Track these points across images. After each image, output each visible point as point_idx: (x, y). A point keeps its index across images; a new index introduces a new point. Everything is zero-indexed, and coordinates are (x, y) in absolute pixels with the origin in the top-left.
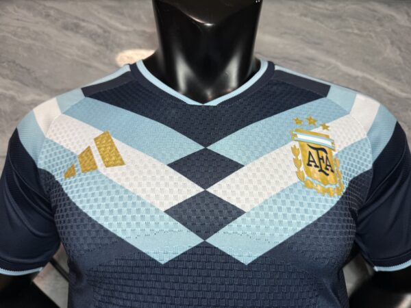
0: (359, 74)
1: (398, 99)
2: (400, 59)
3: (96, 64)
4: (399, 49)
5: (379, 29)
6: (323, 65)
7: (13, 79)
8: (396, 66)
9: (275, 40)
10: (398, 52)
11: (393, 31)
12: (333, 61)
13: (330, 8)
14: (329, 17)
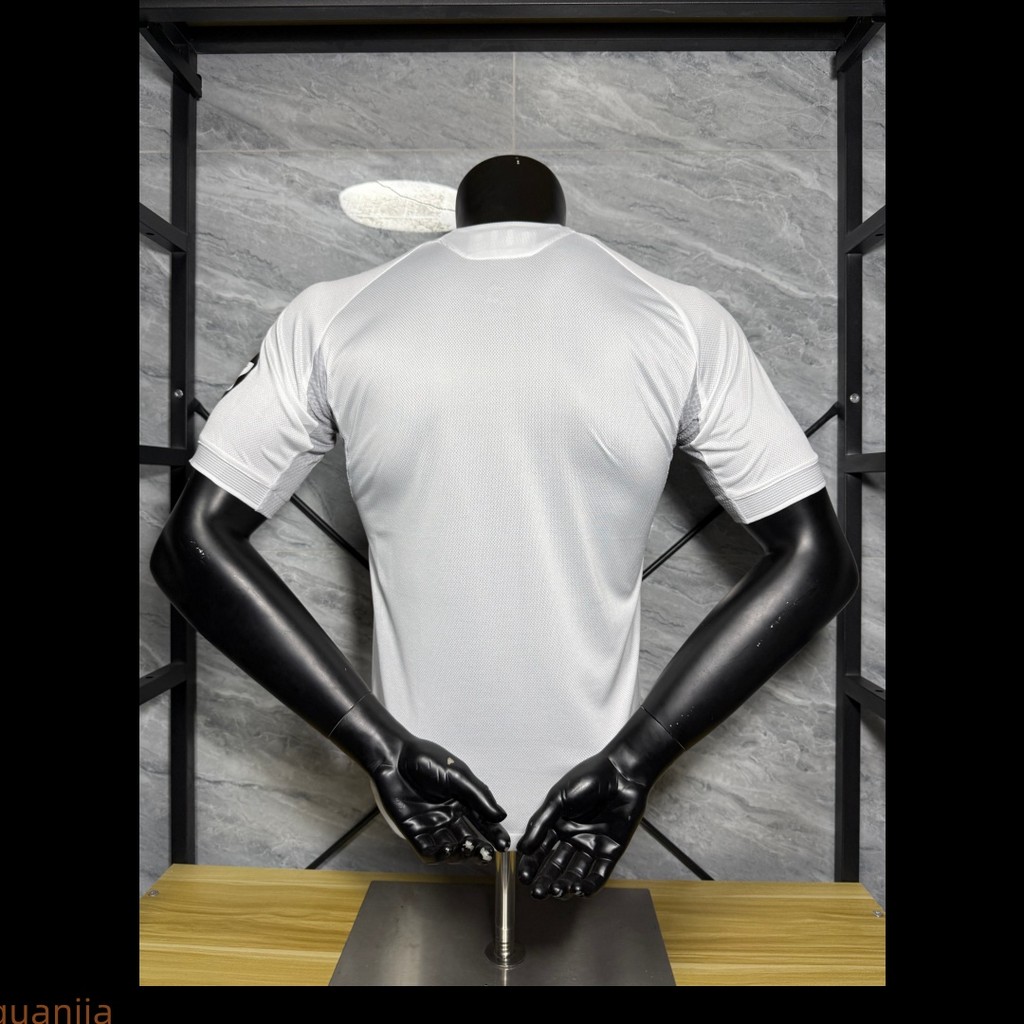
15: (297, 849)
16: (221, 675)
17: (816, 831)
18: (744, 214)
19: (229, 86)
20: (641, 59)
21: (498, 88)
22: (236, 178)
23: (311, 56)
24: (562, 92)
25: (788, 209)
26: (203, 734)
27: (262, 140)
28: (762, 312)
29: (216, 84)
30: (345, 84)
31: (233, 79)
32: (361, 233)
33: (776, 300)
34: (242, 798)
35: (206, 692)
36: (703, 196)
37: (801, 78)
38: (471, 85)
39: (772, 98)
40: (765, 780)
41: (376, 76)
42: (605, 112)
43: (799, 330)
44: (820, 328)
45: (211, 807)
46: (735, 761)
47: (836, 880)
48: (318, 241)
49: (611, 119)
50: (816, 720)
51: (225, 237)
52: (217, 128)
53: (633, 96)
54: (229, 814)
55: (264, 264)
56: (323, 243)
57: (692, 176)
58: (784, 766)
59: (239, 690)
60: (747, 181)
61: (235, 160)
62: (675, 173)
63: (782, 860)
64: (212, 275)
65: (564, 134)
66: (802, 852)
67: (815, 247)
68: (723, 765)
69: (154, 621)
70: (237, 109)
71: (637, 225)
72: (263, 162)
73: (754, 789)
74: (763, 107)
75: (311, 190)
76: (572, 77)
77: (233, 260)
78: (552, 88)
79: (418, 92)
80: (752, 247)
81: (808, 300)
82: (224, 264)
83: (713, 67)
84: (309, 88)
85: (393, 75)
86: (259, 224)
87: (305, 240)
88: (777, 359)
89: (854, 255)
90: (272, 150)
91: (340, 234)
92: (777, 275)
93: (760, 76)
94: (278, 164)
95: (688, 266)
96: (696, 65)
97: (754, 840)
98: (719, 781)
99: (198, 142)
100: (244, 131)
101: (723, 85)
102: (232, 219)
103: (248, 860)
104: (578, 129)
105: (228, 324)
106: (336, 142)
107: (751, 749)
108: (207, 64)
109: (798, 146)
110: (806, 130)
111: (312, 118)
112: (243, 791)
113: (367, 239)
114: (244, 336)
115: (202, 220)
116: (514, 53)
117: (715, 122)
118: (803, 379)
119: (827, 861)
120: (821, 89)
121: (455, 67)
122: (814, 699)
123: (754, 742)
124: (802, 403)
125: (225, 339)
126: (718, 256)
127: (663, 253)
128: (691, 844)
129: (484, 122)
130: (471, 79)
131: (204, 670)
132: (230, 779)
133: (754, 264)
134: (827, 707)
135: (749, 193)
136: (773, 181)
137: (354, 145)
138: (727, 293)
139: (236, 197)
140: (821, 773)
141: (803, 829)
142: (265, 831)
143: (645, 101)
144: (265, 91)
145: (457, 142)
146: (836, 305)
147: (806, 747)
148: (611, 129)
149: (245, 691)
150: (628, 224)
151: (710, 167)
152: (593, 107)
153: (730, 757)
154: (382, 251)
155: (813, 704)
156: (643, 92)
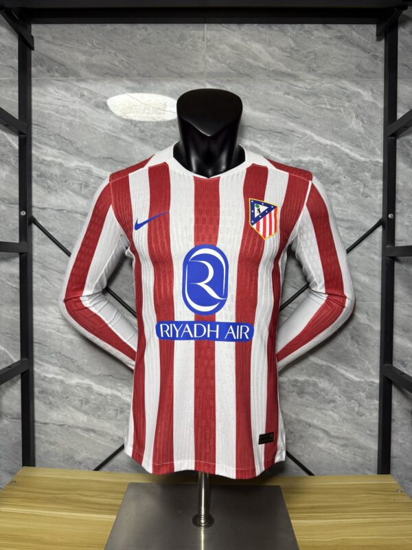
0: (329, 142)
1: (358, 162)
2: (362, 129)
3: (123, 136)
4: (362, 121)
5: (347, 104)
6: (301, 136)
7: (59, 149)
8: (358, 135)
9: (263, 115)
10: (361, 124)
11: (359, 106)
12: (308, 132)
13: (309, 87)
14: (308, 95)
15: (89, 459)
16: (47, 366)
17: (367, 448)
18: (331, 115)
19: (48, 42)
20: (275, 28)
21: (196, 44)
22: (52, 93)
23: (93, 26)
24: (232, 47)
25: (355, 112)
26: (38, 398)
27: (66, 72)
28: (340, 169)
29: (40, 40)
30: (112, 41)
31: (50, 38)
32: (121, 124)
33: (348, 162)
34: (59, 432)
35: (39, 375)
36: (309, 105)
37: (363, 39)
38: (182, 42)
39: (347, 50)
40: (340, 421)
41: (129, 37)
42: (255, 58)
43: (360, 178)
44: (372, 178)
45: (42, 437)
46: (324, 411)
47: (378, 474)
48: (98, 129)
49: (259, 62)
50: (367, 390)
51: (46, 126)
52: (41, 66)
53: (271, 49)
54: (52, 440)
55: (68, 142)
56: (100, 130)
57: (303, 93)
58: (350, 414)
59: (57, 374)
60: (333, 97)
61: (52, 84)
62: (294, 92)
63: (348, 464)
64: (39, 148)
65: (233, 70)
66: (359, 459)
67: (370, 133)
68: (317, 413)
69: (10, 337)
70: (52, 55)
71: (273, 121)
72: (66, 84)
73: (333, 426)
74: (342, 55)
75: (93, 100)
76: (238, 38)
77: (51, 139)
78: (227, 44)
79: (153, 46)
80: (335, 133)
81: (365, 162)
82: (46, 141)
83: (315, 33)
84: (92, 43)
85: (138, 36)
86: (65, 120)
87: (90, 128)
88: (348, 194)
89: (393, 138)
90: (72, 78)
91: (109, 125)
92: (348, 148)
93: (340, 38)
94: (75, 86)
95: (300, 143)
96: (306, 31)
97: (333, 453)
98: (315, 422)
99: (32, 74)
100: (56, 67)
101: (320, 42)
102: (51, 116)
103: (63, 464)
104: (241, 67)
105: (49, 175)
106: (107, 74)
107: (333, 405)
108: (36, 30)
109: (361, 77)
110: (366, 68)
111: (94, 60)
112: (59, 428)
113: (125, 128)
114: (58, 182)
115: (34, 117)
116: (206, 25)
117: (316, 63)
118: (362, 205)
119: (372, 464)
120: (374, 45)
121: (173, 32)
122: (366, 378)
123: (333, 401)
124: (362, 218)
125: (47, 183)
126: (317, 138)
127: (287, 136)
128: (300, 456)
129: (189, 63)
130: (182, 38)
131: (38, 363)
132: (52, 422)
133: (337, 142)
134: (373, 383)
135: (334, 103)
136: (347, 97)
137: (117, 75)
138: (322, 158)
139: (52, 104)
140: (369, 417)
141: (359, 447)
142: (71, 449)
143: (278, 51)
144: (67, 45)
145: (174, 74)
146: (381, 165)
147: (361, 404)
148: (259, 67)
149: (60, 375)
150: (268, 120)
151: (313, 89)
152: (249, 55)
153: (321, 409)
154: (133, 135)
155: (365, 381)
156: (276, 46)
